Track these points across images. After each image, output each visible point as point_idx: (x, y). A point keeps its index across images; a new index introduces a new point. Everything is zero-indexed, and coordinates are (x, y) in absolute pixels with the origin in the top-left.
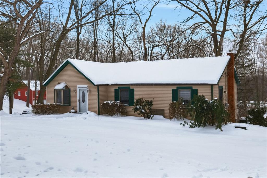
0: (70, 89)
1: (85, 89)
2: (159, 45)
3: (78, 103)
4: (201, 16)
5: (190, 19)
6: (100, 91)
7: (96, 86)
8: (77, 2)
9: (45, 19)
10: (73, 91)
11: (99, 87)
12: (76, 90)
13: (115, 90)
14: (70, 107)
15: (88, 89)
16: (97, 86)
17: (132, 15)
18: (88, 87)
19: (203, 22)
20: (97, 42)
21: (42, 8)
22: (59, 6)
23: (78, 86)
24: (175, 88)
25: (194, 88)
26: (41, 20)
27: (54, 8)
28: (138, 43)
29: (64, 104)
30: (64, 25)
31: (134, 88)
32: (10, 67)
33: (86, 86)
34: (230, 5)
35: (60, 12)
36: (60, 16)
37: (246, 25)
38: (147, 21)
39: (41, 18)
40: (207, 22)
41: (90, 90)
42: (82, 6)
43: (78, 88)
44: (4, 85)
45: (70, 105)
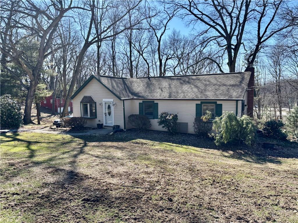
0: (96, 102)
1: (111, 103)
2: (172, 58)
3: (104, 115)
4: (217, 30)
5: (204, 33)
6: (126, 105)
7: (121, 101)
8: (96, 16)
9: (66, 33)
10: (99, 104)
11: (125, 101)
12: (102, 103)
13: (140, 103)
14: (96, 119)
15: (114, 103)
16: (123, 101)
17: (150, 29)
18: (114, 101)
19: (218, 36)
20: (115, 55)
21: (62, 22)
22: (80, 20)
23: (104, 100)
24: (199, 102)
25: (219, 102)
26: (62, 33)
27: (75, 22)
28: (152, 55)
29: (90, 117)
30: (86, 39)
31: (158, 102)
32: (35, 79)
33: (112, 100)
34: (247, 18)
35: (81, 26)
36: (81, 30)
37: (260, 38)
38: (162, 35)
39: (61, 32)
40: (222, 35)
41: (116, 104)
42: (101, 20)
43: (104, 101)
44: (31, 96)
45: (96, 118)
